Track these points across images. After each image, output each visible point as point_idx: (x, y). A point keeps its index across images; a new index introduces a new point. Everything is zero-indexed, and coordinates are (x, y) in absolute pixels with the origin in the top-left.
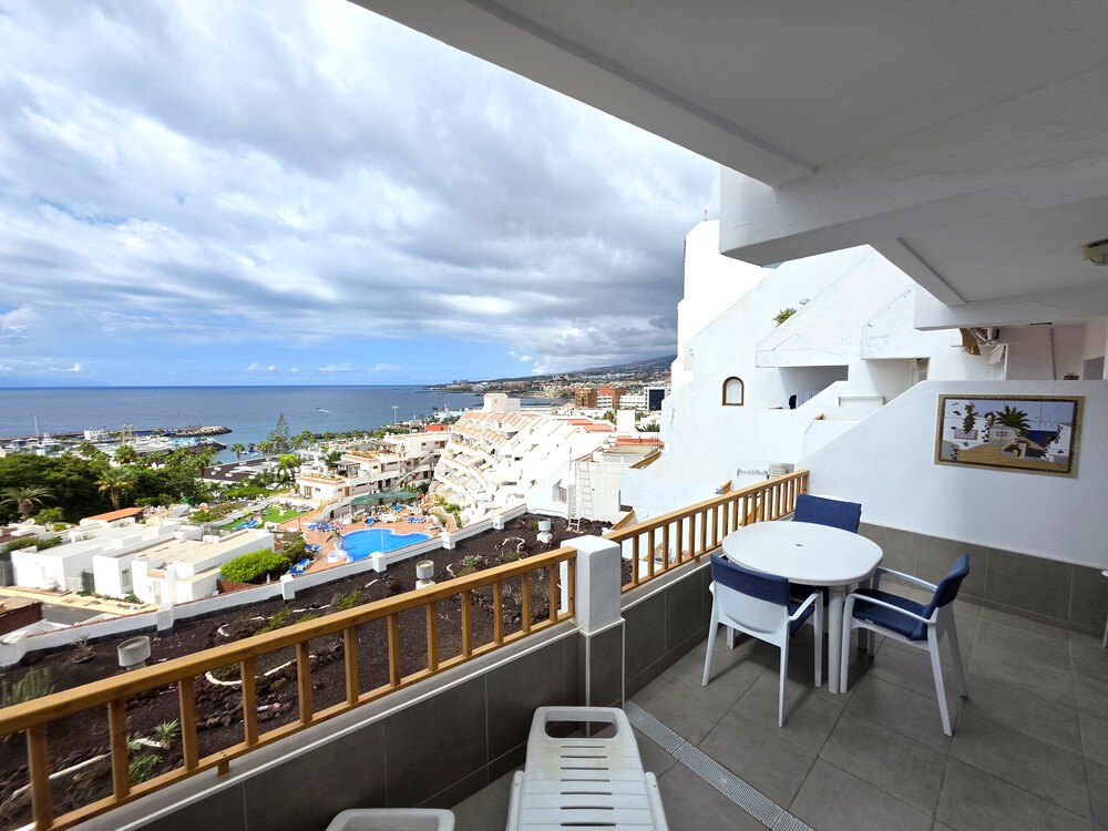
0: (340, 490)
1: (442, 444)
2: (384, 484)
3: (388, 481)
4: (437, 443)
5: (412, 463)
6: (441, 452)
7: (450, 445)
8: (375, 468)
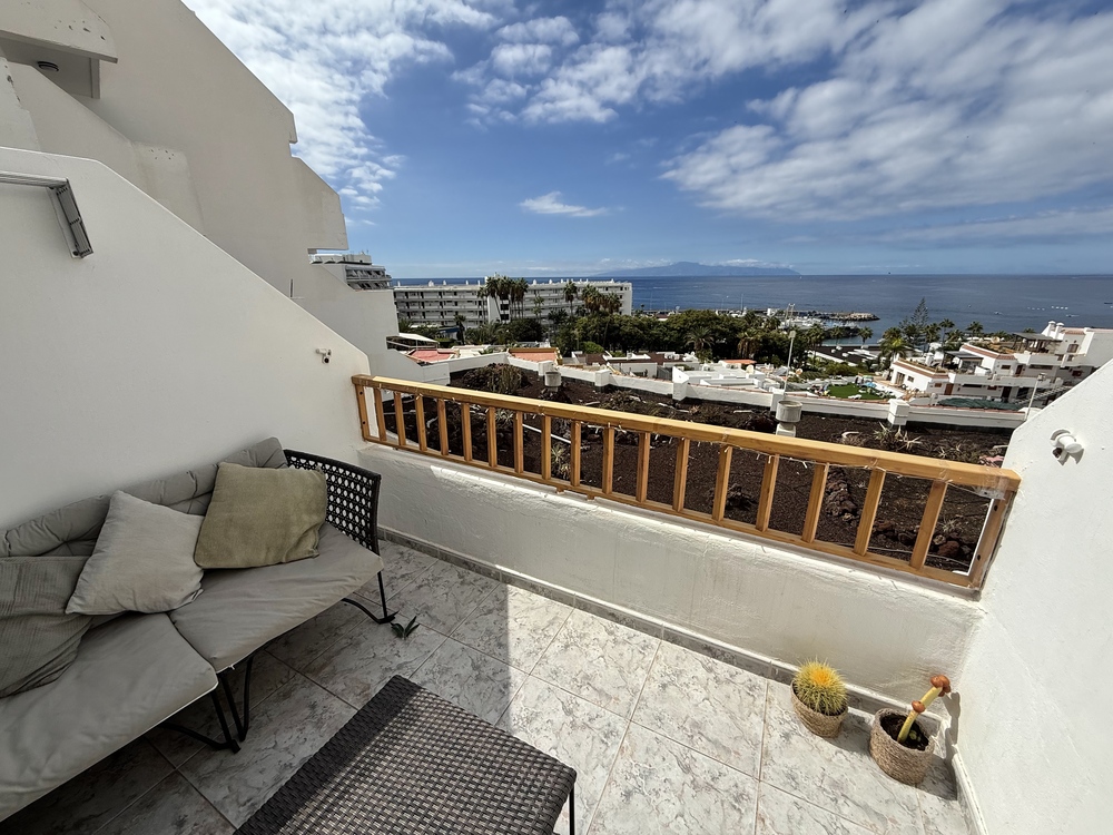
0: (938, 385)
3: (1023, 390)
8: (1007, 367)
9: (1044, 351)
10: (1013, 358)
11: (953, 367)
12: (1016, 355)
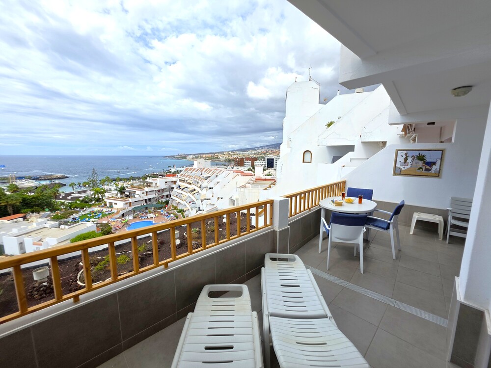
0: (127, 204)
1: (175, 182)
4: (172, 182)
7: (179, 183)
8: (143, 193)
12: (144, 189)
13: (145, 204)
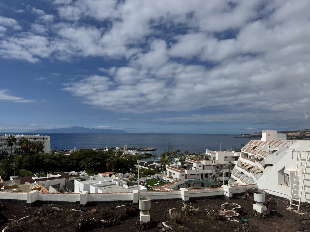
0: (183, 175)
1: (237, 158)
2: (204, 176)
3: (206, 175)
4: (233, 157)
5: (220, 167)
6: (235, 162)
7: (241, 159)
8: (200, 166)
9: (207, 160)
10: (200, 163)
11: (185, 168)
12: (201, 162)
13: (201, 179)
